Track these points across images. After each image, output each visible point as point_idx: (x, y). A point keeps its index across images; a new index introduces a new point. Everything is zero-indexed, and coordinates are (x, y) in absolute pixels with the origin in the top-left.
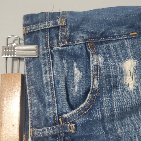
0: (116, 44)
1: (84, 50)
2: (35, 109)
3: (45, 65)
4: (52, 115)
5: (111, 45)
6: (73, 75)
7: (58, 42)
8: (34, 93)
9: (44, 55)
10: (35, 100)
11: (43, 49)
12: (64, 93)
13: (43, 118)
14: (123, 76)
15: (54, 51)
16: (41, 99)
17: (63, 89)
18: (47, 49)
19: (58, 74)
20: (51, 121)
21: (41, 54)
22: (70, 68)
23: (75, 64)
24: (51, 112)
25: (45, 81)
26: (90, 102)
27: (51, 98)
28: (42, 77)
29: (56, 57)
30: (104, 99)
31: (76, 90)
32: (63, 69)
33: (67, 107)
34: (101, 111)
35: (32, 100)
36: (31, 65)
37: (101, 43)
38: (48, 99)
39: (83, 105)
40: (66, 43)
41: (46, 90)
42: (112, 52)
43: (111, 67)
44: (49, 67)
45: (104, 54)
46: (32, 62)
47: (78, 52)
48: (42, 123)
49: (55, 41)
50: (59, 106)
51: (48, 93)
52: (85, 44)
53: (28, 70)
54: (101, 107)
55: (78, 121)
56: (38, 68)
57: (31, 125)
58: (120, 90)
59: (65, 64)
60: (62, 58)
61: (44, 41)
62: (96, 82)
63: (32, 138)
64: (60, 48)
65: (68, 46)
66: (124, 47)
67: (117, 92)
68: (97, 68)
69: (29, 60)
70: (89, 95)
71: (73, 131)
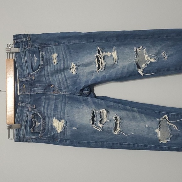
0: (50, 47)
1: (38, 50)
2: (20, 72)
3: (23, 56)
4: (26, 74)
5: (48, 48)
6: (34, 59)
7: (27, 47)
8: (19, 66)
9: (22, 52)
10: (20, 69)
11: (22, 49)
12: (30, 66)
13: (23, 75)
14: (52, 60)
15: (26, 50)
16: (22, 68)
17: (30, 65)
18: (23, 49)
19: (28, 59)
20: (26, 76)
21: (21, 51)
22: (33, 57)
23: (35, 55)
24: (26, 73)
25: (23, 61)
26: (40, 69)
27: (25, 68)
28: (22, 60)
29: (27, 52)
30: (45, 68)
31: (35, 65)
32: (30, 57)
33: (32, 71)
34: (44, 72)
35: (18, 68)
36: (17, 55)
37: (45, 47)
38: (24, 68)
39: (38, 70)
40: (31, 47)
41: (23, 65)
42: (49, 50)
43: (48, 56)
44: (24, 56)
45: (45, 51)
46: (17, 54)
47: (36, 50)
48: (23, 77)
49: (26, 46)
50: (29, 71)
51: (24, 66)
52: (38, 47)
53: (16, 57)
54: (44, 71)
55: (36, 76)
56: (20, 57)
57: (19, 77)
58: (51, 65)
59: (31, 55)
60: (29, 53)
61: (22, 46)
62: (42, 62)
63: (19, 82)
64: (28, 49)
65: (31, 48)
66: (53, 49)
67: (50, 65)
68: (43, 57)
69: (16, 54)
70: (40, 67)
71: (34, 79)
